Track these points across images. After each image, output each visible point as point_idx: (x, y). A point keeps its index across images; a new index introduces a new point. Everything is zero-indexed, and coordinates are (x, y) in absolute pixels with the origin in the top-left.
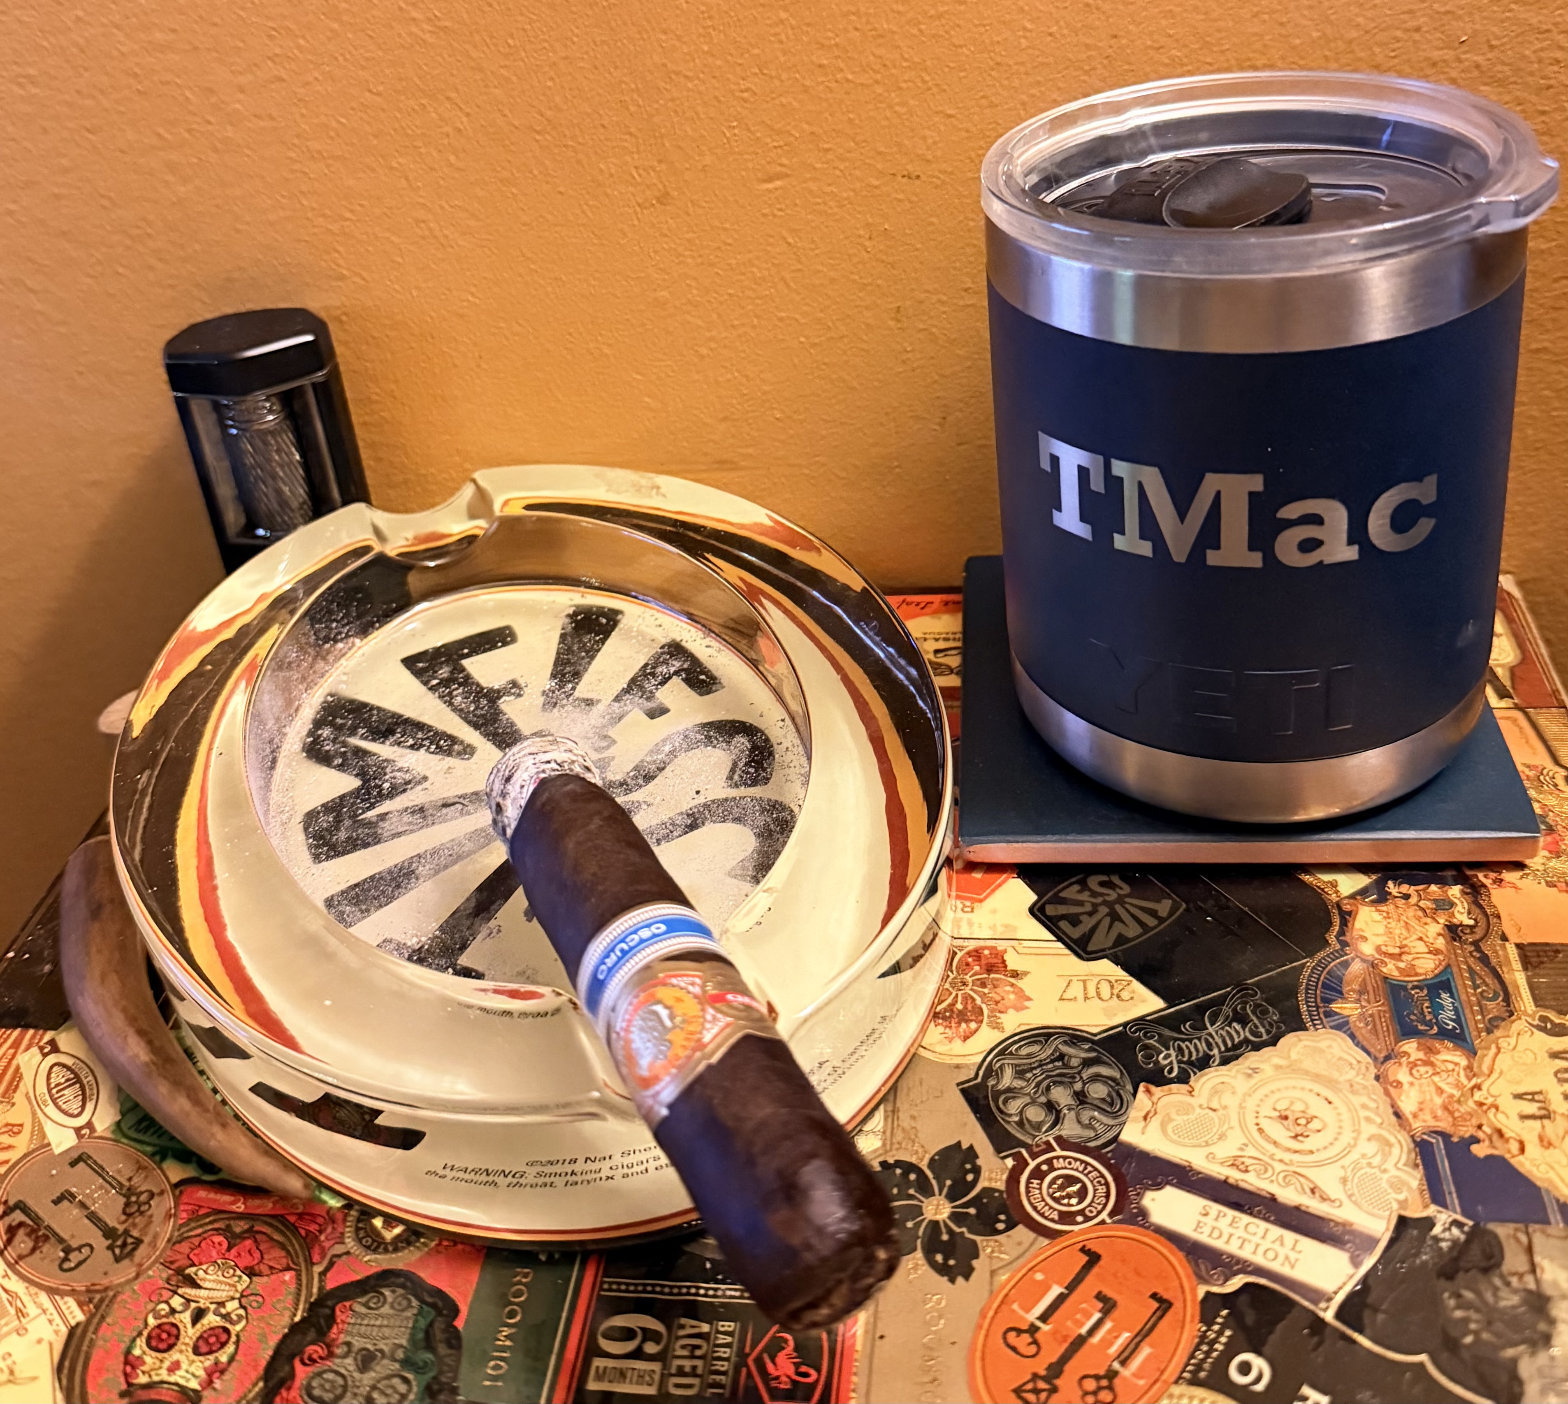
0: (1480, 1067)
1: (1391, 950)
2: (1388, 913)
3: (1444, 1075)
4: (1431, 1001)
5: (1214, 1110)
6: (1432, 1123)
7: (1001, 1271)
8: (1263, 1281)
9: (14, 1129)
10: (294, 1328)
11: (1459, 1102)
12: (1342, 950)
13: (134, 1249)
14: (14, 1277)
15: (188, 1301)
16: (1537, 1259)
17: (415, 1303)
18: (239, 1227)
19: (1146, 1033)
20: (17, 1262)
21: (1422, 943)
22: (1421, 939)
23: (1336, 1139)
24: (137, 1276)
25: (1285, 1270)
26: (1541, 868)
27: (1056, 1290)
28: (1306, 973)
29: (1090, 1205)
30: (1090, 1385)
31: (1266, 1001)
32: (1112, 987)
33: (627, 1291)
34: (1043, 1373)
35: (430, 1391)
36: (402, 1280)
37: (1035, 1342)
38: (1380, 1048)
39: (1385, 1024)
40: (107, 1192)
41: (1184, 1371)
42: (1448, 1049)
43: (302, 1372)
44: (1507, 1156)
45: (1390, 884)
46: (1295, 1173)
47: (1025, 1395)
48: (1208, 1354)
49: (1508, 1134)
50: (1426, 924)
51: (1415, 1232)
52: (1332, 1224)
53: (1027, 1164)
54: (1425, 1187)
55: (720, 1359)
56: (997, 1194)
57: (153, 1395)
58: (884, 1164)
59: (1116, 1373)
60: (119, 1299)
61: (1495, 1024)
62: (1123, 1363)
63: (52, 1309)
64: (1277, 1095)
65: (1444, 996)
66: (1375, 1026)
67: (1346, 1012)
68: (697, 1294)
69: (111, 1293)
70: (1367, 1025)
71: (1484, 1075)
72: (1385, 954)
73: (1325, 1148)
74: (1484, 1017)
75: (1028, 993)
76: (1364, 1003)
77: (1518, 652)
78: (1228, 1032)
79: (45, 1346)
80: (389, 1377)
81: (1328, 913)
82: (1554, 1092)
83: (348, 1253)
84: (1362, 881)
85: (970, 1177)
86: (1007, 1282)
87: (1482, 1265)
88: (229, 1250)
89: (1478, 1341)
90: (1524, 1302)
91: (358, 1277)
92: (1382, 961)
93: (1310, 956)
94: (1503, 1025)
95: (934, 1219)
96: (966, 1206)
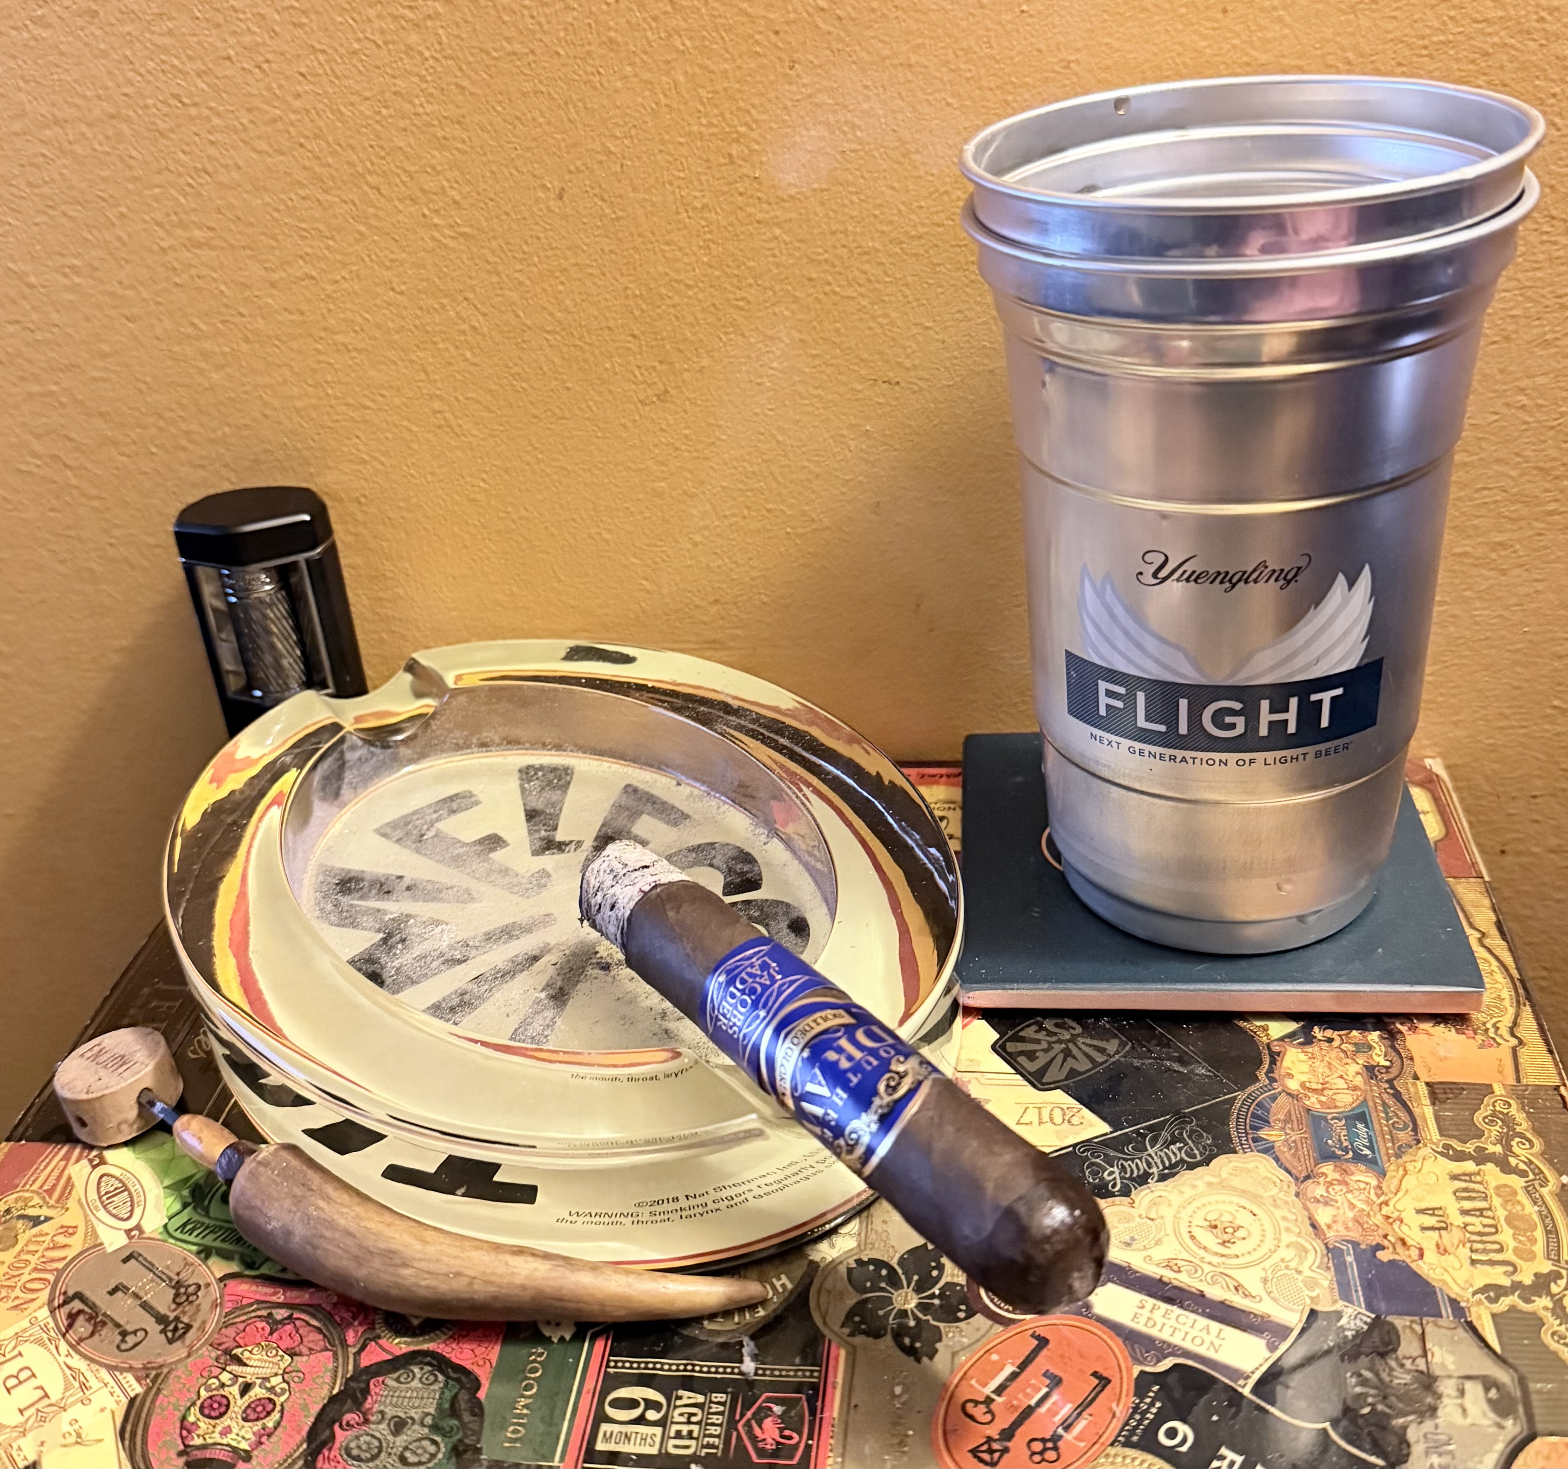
0: (1388, 1185)
1: (1314, 1086)
2: (1313, 1053)
3: (1357, 1192)
4: (1349, 1131)
5: (1152, 1219)
6: (1343, 1232)
7: (961, 1352)
8: (1190, 1363)
9: (69, 1230)
10: (333, 1399)
11: (1368, 1215)
12: (1271, 1083)
14: (76, 1356)
15: (236, 1377)
16: (1429, 1345)
17: (441, 1378)
18: (280, 1314)
21: (1341, 1080)
22: (1341, 1077)
23: (1259, 1245)
24: (189, 1355)
25: (1211, 1354)
27: (1009, 1369)
28: (1238, 1104)
30: (1037, 1446)
32: (1063, 1113)
33: (631, 1368)
35: (457, 1451)
36: (429, 1358)
37: (990, 1411)
38: (1301, 1170)
39: (1306, 1148)
41: (1119, 1435)
42: (1361, 1170)
43: (341, 1436)
44: (1408, 1261)
45: (1316, 1029)
46: (1222, 1272)
48: (1140, 1422)
49: (1410, 1242)
50: (1347, 1064)
51: (1324, 1321)
52: (1252, 1316)
54: (1335, 1286)
55: (713, 1424)
56: (958, 1288)
57: (208, 1454)
58: (859, 1262)
60: (173, 1374)
61: (1404, 1149)
62: (1067, 1429)
63: (112, 1383)
64: (1208, 1208)
65: (1359, 1126)
67: (1272, 1138)
68: (693, 1371)
69: (165, 1370)
70: (1290, 1149)
72: (1309, 1089)
73: (1249, 1252)
74: (1394, 1144)
76: (1288, 1131)
77: (1442, 827)
79: (107, 1413)
80: (419, 1439)
81: (1260, 1053)
82: (1452, 1208)
83: (379, 1337)
84: (1292, 1026)
85: (935, 1273)
86: (967, 1361)
87: (1381, 1350)
88: (271, 1333)
89: (1373, 1411)
90: (1415, 1380)
91: (390, 1357)
92: (1306, 1095)
93: (1242, 1088)
94: (1410, 1150)
95: (902, 1307)
96: (930, 1297)
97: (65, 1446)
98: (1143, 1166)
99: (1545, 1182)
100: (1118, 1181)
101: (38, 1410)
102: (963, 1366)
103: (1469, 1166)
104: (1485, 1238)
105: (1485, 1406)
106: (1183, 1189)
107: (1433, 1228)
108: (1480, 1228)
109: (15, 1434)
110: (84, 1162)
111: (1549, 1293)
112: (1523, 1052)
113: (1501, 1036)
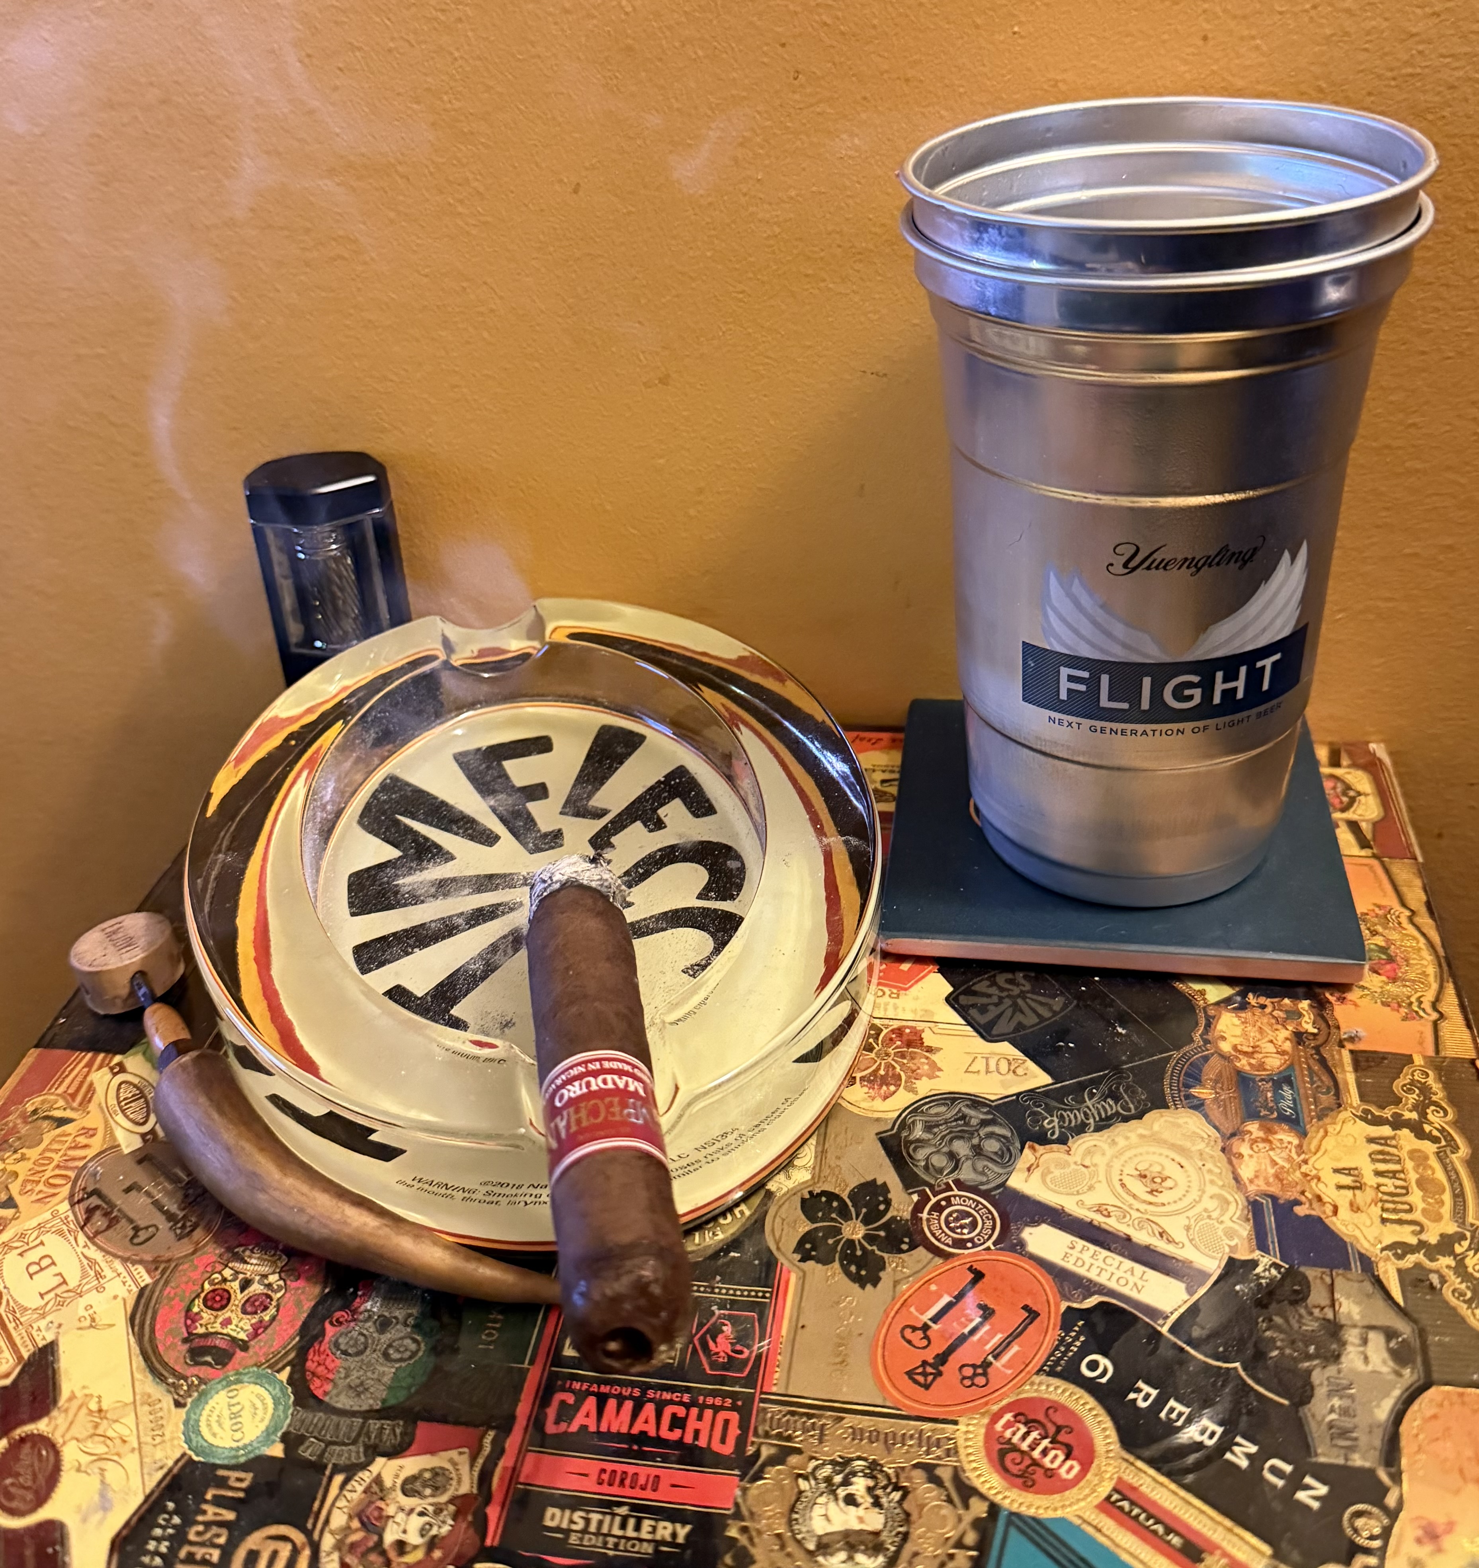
1: (1245, 1049)
2: (1246, 1019)
3: (1279, 1151)
4: (1275, 1093)
5: (1087, 1167)
6: (1264, 1187)
7: (903, 1282)
8: (1114, 1301)
9: (90, 1132)
11: (1288, 1172)
12: (1205, 1045)
13: (192, 1231)
14: (93, 1248)
15: (238, 1272)
16: (1337, 1296)
20: (95, 1237)
21: (1271, 1045)
22: (1271, 1041)
23: (1185, 1195)
25: (1134, 1294)
26: (1379, 990)
27: (946, 1299)
28: (1173, 1063)
29: (978, 1235)
30: (968, 1372)
32: (1010, 1064)
34: (932, 1361)
35: (436, 1350)
37: (926, 1337)
38: (1228, 1127)
39: (1233, 1107)
41: (1045, 1365)
42: (1284, 1130)
43: (331, 1331)
44: (1323, 1216)
45: (1251, 995)
46: (1148, 1219)
47: (916, 1377)
50: (1277, 1030)
51: (1241, 1270)
52: (1174, 1261)
53: (930, 1200)
54: (1253, 1236)
56: (903, 1222)
57: (209, 1342)
58: (813, 1194)
59: (991, 1363)
60: (181, 1268)
61: (1326, 1113)
62: (996, 1357)
63: (125, 1274)
64: (1140, 1158)
65: (1285, 1088)
66: (1225, 1108)
67: (1203, 1096)
69: (174, 1264)
70: (1219, 1107)
71: (1310, 1150)
72: (1240, 1052)
73: (1175, 1202)
74: (1316, 1106)
75: (939, 1065)
76: (1218, 1090)
77: (1381, 809)
78: (1103, 1106)
79: (119, 1300)
80: (402, 1338)
81: (1196, 1016)
84: (1228, 991)
85: (882, 1207)
87: (1292, 1298)
89: (1282, 1354)
90: (1323, 1326)
92: (1237, 1058)
93: (1178, 1048)
94: (1331, 1114)
95: (850, 1237)
96: (877, 1229)
97: (80, 1329)
98: (1081, 1117)
99: (1455, 1149)
101: (57, 1295)
103: (1386, 1131)
104: (1396, 1199)
105: (1386, 1355)
106: (1117, 1140)
107: (1348, 1187)
108: (1392, 1189)
109: (35, 1316)
111: (1452, 1253)
112: (1444, 1025)
113: (1424, 1010)
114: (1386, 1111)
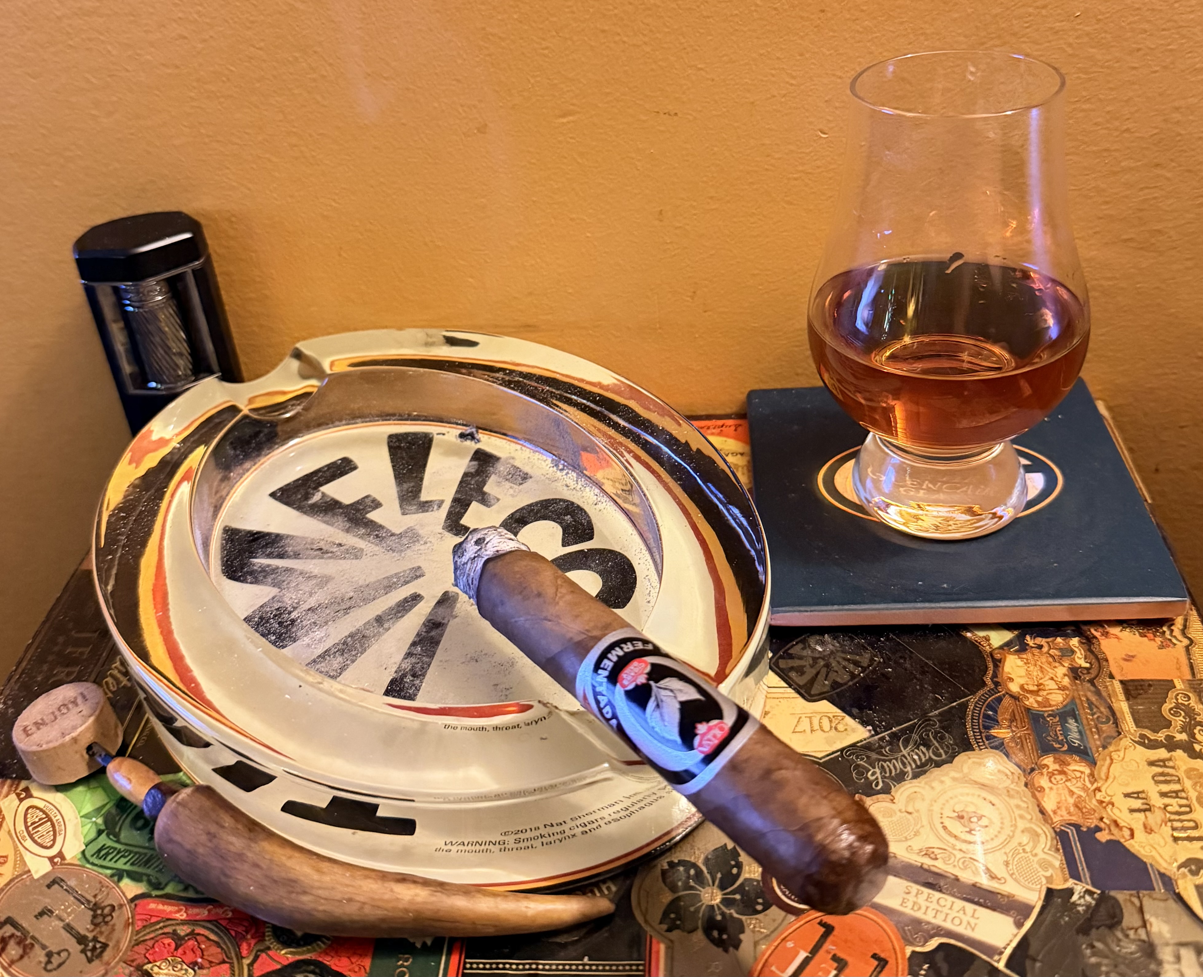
0: (1099, 773)
1: (1031, 688)
2: (1027, 660)
3: (1074, 781)
4: (1062, 725)
5: (910, 813)
6: (1067, 817)
7: (761, 942)
8: (952, 942)
9: (1, 860)
11: (1085, 800)
12: (996, 687)
16: (1146, 916)
19: (857, 758)
21: (1053, 682)
22: (1052, 679)
23: (999, 832)
25: (969, 933)
27: (803, 955)
28: (971, 707)
31: (943, 728)
32: (831, 721)
33: (484, 969)
36: (312, 967)
38: (1027, 762)
39: (1030, 743)
40: (79, 907)
42: (1076, 761)
44: (1122, 840)
45: (1028, 638)
46: (971, 858)
49: (1121, 823)
50: (1055, 667)
51: (1059, 900)
52: (999, 896)
54: (1065, 866)
56: (755, 883)
58: (670, 864)
61: (1109, 741)
64: (955, 801)
65: (1071, 721)
66: (1022, 745)
67: (1001, 736)
68: (537, 969)
70: (1017, 745)
72: (1027, 691)
73: (992, 839)
74: (1099, 735)
76: (1014, 729)
81: (984, 660)
82: (1153, 792)
83: (269, 948)
84: (1007, 636)
85: (735, 871)
86: (767, 949)
87: (1108, 922)
88: (176, 949)
90: (1141, 949)
91: (279, 967)
92: (1026, 697)
93: (973, 693)
94: (1114, 741)
95: (710, 903)
96: (733, 892)
100: (880, 781)
102: (763, 954)
103: (1162, 753)
105: (1198, 970)
106: (934, 785)
110: (13, 796)
112: (1194, 649)
113: (1175, 637)
114: (1159, 735)
